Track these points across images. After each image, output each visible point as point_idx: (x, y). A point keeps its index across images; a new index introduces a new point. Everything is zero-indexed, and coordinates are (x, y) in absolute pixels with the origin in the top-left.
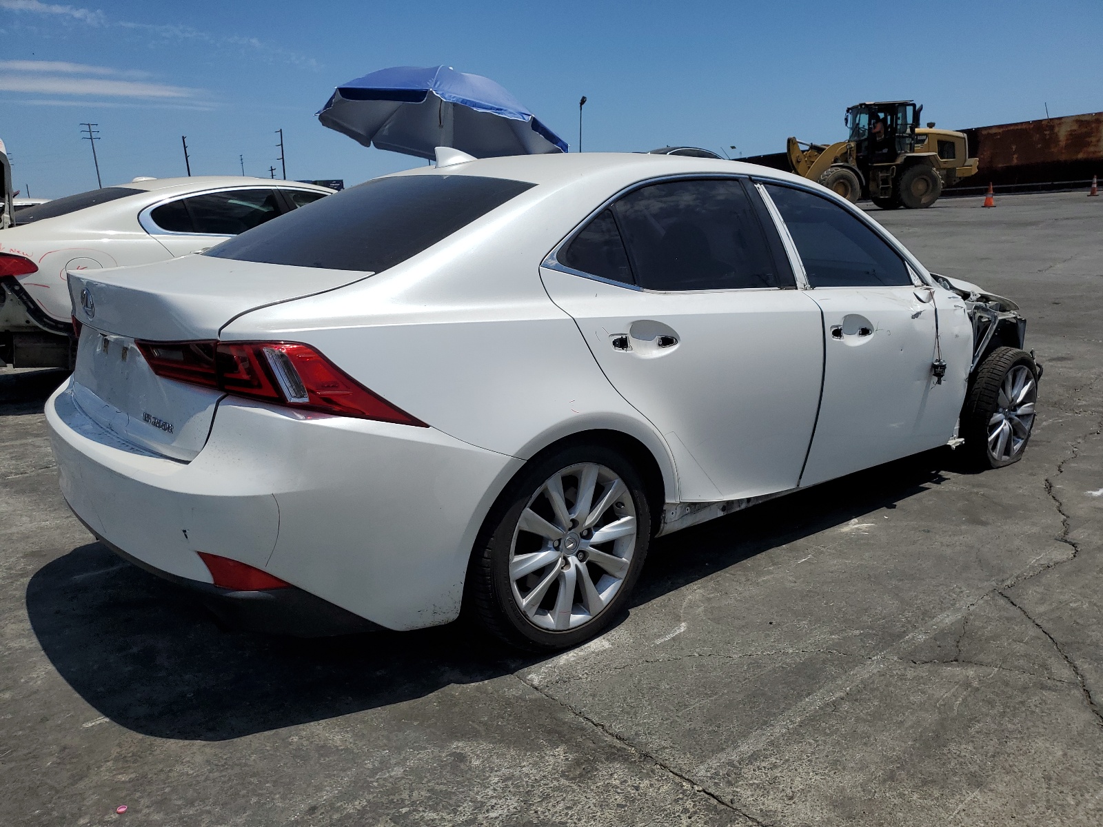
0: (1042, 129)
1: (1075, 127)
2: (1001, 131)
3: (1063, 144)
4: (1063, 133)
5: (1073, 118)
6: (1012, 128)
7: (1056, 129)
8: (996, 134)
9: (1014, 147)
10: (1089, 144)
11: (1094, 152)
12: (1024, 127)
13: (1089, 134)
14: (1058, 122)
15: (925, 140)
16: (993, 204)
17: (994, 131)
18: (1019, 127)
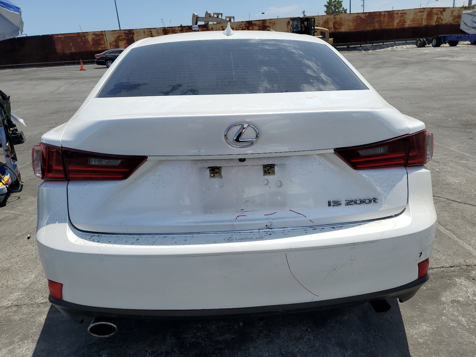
0: (80, 37)
1: (94, 37)
2: (63, 36)
3: (91, 43)
4: (90, 38)
5: (92, 33)
6: (68, 35)
7: (87, 37)
8: (61, 38)
9: (71, 44)
10: (101, 44)
11: (104, 47)
12: (73, 35)
13: (100, 40)
14: (86, 34)
15: (317, 31)
16: (85, 69)
17: (60, 36)
18: (71, 35)
